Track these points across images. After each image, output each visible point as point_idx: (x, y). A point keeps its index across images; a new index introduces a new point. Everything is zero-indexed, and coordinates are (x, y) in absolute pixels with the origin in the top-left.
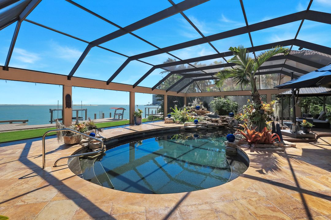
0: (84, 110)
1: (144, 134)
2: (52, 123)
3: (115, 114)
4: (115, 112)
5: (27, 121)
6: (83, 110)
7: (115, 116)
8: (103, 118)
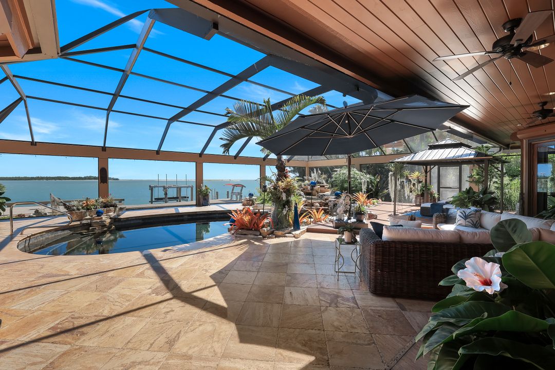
0: (190, 187)
1: (186, 217)
2: (152, 203)
3: (232, 193)
4: (233, 190)
5: (124, 200)
6: (188, 187)
7: (232, 196)
8: (217, 199)
